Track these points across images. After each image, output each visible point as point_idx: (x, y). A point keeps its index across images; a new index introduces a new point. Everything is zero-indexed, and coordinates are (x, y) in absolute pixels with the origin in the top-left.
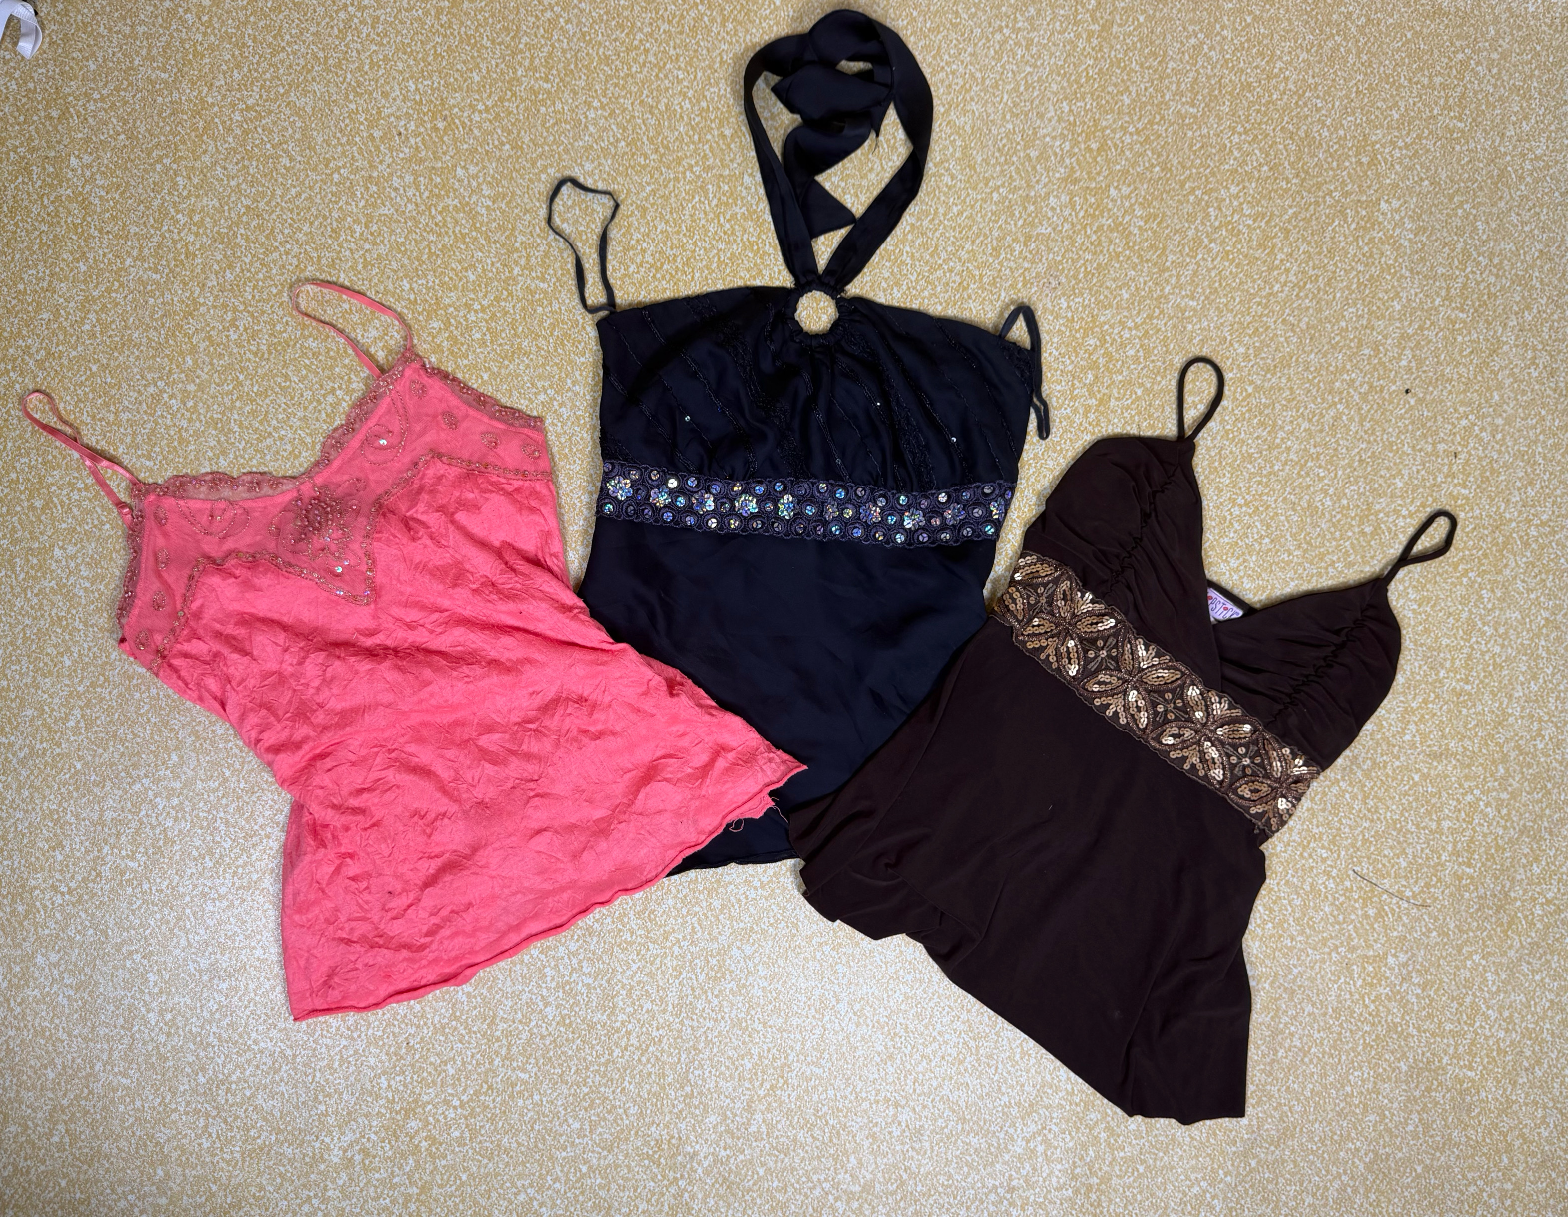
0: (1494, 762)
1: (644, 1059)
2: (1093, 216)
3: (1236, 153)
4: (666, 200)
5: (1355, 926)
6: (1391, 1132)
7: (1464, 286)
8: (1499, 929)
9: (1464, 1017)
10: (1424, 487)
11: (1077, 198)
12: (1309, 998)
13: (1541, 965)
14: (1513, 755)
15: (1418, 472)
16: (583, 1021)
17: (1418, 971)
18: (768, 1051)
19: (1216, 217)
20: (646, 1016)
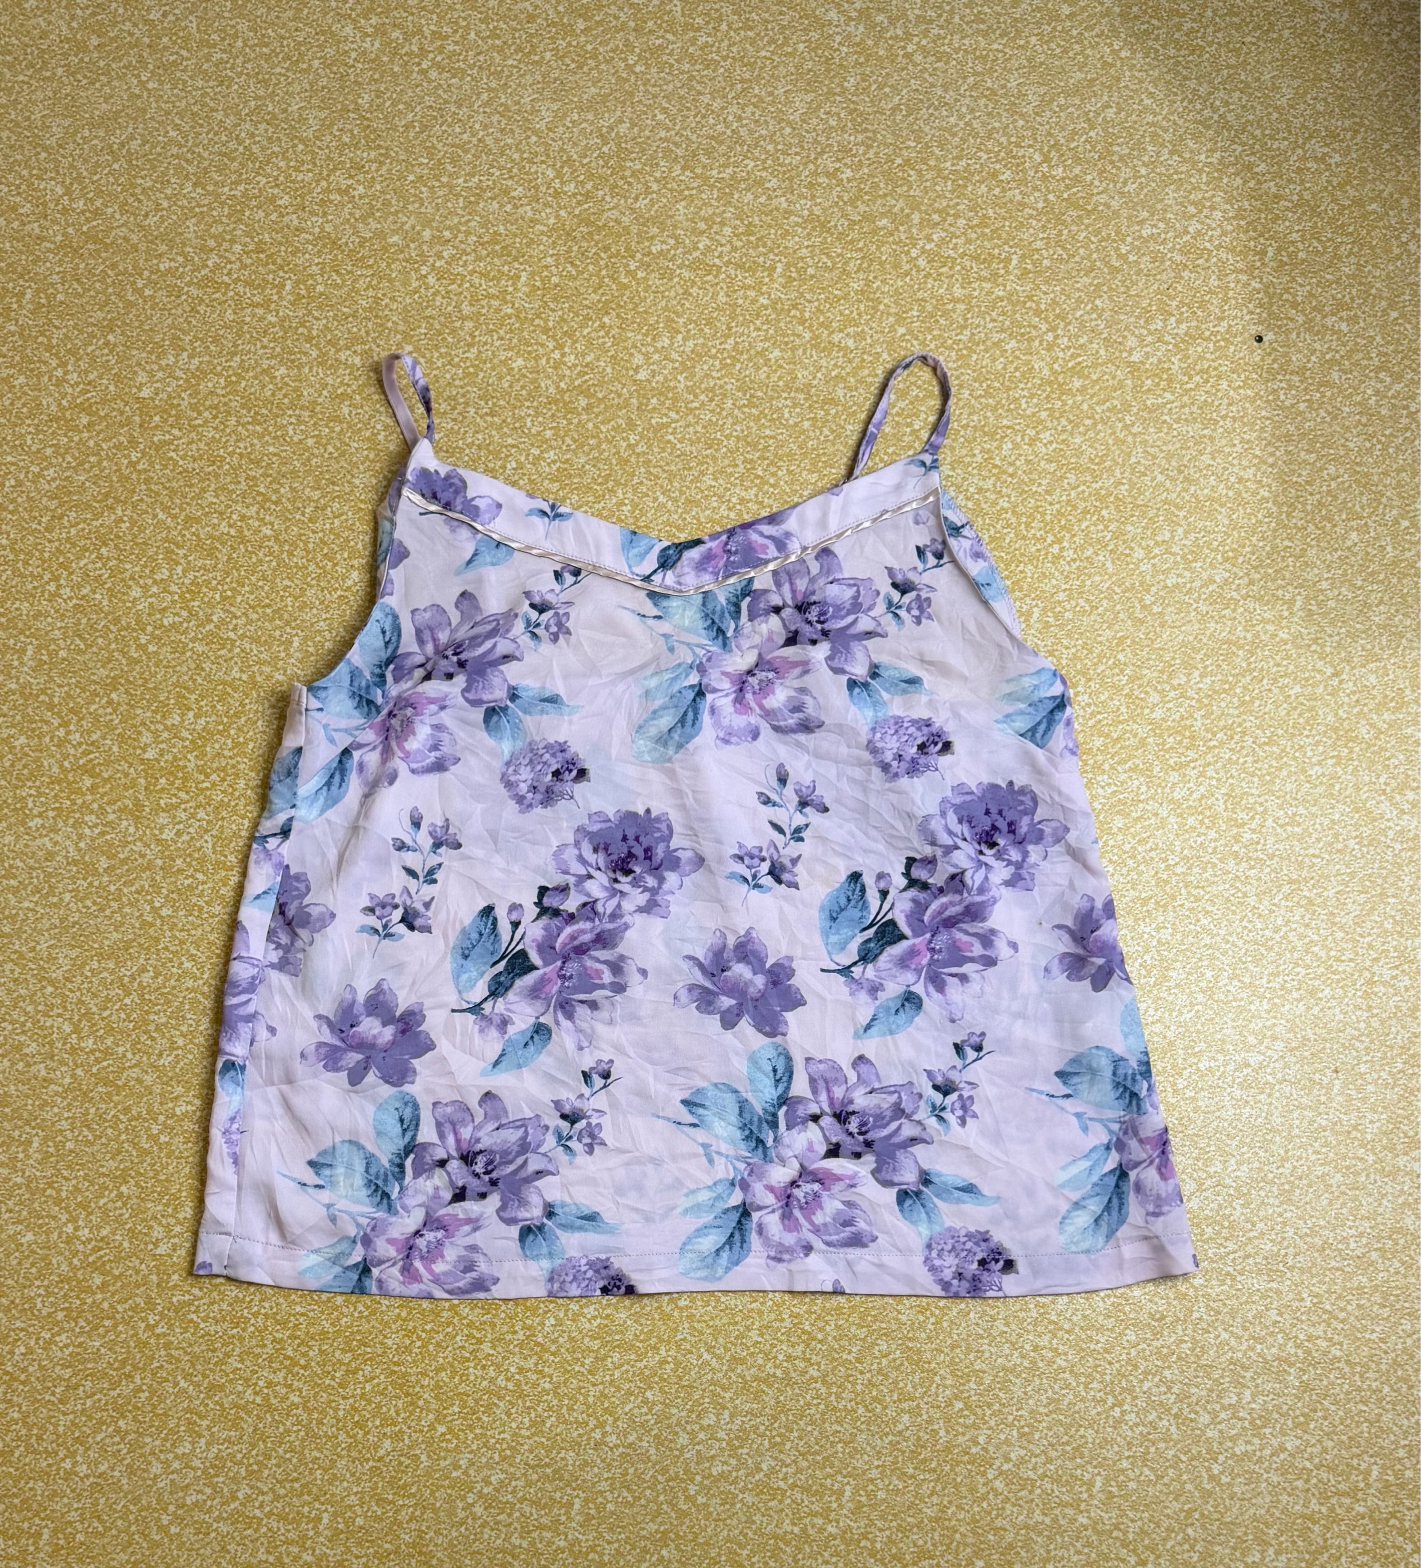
0: (874, 232)
1: (1343, 1315)
2: (185, 779)
3: (85, 591)
4: (198, 1358)
5: (1097, 404)
6: (1352, 351)
7: (248, 284)
8: (1086, 221)
9: (1200, 261)
10: (521, 330)
11: (162, 802)
12: (1193, 459)
13: (1127, 166)
14: (862, 208)
15: (502, 339)
16: (1299, 1399)
17: (1147, 321)
18: (1318, 1153)
19: (175, 614)
20: (1286, 1316)
